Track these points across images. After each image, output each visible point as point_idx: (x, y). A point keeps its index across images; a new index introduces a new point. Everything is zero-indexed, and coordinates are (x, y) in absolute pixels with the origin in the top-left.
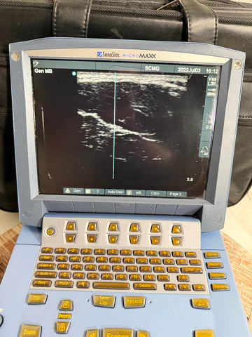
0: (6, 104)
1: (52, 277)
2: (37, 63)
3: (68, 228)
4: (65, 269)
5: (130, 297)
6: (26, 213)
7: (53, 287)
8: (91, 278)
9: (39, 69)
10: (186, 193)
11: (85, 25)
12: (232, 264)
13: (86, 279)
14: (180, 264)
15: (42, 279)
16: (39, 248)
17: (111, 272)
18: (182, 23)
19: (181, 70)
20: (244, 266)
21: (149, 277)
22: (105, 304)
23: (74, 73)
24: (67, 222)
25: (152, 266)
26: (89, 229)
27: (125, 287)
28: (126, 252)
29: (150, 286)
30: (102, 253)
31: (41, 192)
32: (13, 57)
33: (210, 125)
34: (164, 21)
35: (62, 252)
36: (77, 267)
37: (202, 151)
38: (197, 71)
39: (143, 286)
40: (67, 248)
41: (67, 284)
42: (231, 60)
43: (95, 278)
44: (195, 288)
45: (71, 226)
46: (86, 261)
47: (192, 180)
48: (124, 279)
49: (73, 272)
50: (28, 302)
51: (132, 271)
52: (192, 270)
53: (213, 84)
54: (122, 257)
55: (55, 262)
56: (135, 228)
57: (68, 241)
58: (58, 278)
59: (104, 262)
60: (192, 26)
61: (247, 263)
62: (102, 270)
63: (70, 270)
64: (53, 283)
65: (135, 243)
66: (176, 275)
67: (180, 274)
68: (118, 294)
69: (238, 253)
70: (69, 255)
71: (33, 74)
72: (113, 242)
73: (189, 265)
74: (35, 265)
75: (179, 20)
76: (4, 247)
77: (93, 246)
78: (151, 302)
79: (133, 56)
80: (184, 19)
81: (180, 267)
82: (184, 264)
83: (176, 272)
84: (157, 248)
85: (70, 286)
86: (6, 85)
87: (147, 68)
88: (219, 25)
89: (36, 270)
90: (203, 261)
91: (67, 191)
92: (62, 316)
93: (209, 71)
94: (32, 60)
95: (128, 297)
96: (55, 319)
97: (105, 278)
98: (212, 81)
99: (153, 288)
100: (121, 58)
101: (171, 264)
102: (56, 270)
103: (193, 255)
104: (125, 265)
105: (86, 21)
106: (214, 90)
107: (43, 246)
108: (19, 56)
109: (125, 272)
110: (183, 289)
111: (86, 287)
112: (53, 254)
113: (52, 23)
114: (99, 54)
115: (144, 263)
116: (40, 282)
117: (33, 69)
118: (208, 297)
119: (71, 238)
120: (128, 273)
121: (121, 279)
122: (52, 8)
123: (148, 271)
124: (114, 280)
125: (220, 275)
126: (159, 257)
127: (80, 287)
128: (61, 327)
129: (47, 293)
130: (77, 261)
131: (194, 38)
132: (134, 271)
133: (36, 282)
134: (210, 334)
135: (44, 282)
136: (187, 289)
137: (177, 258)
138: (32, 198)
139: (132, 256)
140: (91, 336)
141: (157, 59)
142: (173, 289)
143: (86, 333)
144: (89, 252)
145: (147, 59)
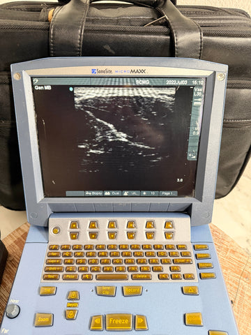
0: (10, 117)
1: (60, 271)
2: (37, 80)
3: (72, 227)
4: (71, 263)
5: (129, 287)
6: (33, 215)
7: (61, 279)
8: (93, 271)
9: (39, 86)
10: (177, 192)
11: (80, 44)
13: (89, 272)
14: (173, 256)
15: (51, 273)
16: (47, 245)
17: (112, 265)
18: (169, 37)
19: (169, 82)
20: (232, 255)
21: (145, 269)
22: (107, 293)
23: (71, 89)
24: (70, 222)
25: (148, 258)
26: (91, 227)
27: (124, 278)
28: (124, 247)
29: (146, 276)
30: (103, 249)
31: (46, 196)
32: (15, 77)
33: (196, 131)
34: (152, 36)
35: (67, 249)
36: (81, 261)
37: (190, 155)
38: (184, 83)
39: (140, 276)
40: (72, 245)
41: (73, 277)
42: (215, 72)
43: (98, 271)
44: (185, 277)
46: (89, 256)
47: (182, 180)
48: (123, 271)
50: (41, 293)
51: (130, 263)
52: (183, 261)
53: (199, 94)
54: (121, 251)
55: (61, 257)
56: (131, 225)
57: (72, 238)
58: (65, 272)
59: (105, 256)
60: (179, 40)
61: (234, 252)
62: (103, 263)
63: (75, 265)
64: (61, 277)
65: (132, 238)
66: (169, 266)
67: (172, 265)
68: (118, 284)
69: (226, 243)
70: (74, 251)
71: (34, 91)
72: (113, 238)
73: (180, 257)
74: (44, 261)
75: (167, 35)
76: (14, 244)
77: (95, 242)
78: (147, 291)
79: (125, 72)
80: (171, 34)
81: (172, 258)
82: (177, 256)
83: (169, 263)
84: (151, 242)
85: (76, 279)
86: (8, 100)
87: (138, 82)
88: (204, 38)
89: (46, 265)
90: (193, 253)
91: (68, 193)
92: (70, 305)
93: (195, 82)
94: (32, 78)
95: (127, 287)
96: (65, 308)
97: (106, 271)
98: (198, 92)
99: (148, 278)
100: (114, 74)
101: (164, 256)
102: (63, 265)
103: (184, 248)
104: (124, 258)
105: (80, 40)
106: (200, 100)
107: (50, 243)
108: (21, 75)
109: (124, 265)
110: (175, 279)
111: (90, 279)
112: (60, 251)
113: (48, 40)
115: (141, 256)
116: (50, 276)
117: (33, 86)
118: (197, 285)
119: (74, 235)
120: (127, 266)
121: (120, 271)
122: (48, 29)
123: (144, 263)
124: (114, 272)
125: (208, 265)
126: (153, 250)
127: (85, 279)
128: (70, 315)
129: (56, 285)
130: (81, 256)
131: (181, 52)
132: (132, 263)
133: (46, 276)
134: (199, 316)
135: (53, 277)
136: (178, 278)
137: (169, 251)
138: (38, 202)
139: (130, 250)
140: (96, 321)
141: (146, 74)
142: (166, 279)
143: (91, 319)
144: (91, 248)
145: (137, 74)
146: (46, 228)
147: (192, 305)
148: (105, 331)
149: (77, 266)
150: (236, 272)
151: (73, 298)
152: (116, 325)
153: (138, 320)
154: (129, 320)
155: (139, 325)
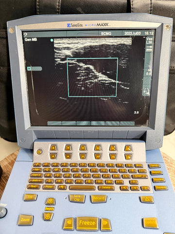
0: (6, 65)
1: (41, 182)
2: (26, 34)
3: (51, 149)
4: (50, 177)
6: (22, 140)
7: (41, 189)
8: (67, 183)
9: (28, 38)
10: (134, 122)
11: (59, 6)
12: (170, 174)
13: (64, 184)
14: (131, 172)
15: (33, 184)
16: (32, 164)
17: (82, 178)
18: (126, 1)
19: (127, 33)
21: (110, 182)
22: (78, 200)
23: (52, 40)
24: (50, 145)
25: (111, 174)
26: (66, 149)
27: (92, 189)
28: (92, 165)
29: (110, 188)
30: (75, 166)
31: (32, 125)
32: (10, 31)
33: (149, 72)
35: (47, 166)
36: (58, 175)
37: (144, 92)
38: (138, 33)
39: (105, 188)
40: (51, 163)
41: (51, 187)
42: (162, 24)
43: (71, 183)
44: (142, 189)
45: (54, 148)
46: (64, 171)
47: (138, 112)
48: (91, 183)
50: (24, 199)
51: (97, 177)
52: (140, 176)
54: (90, 168)
55: (42, 172)
56: (98, 148)
57: (52, 158)
58: (44, 184)
59: (77, 171)
60: (134, 2)
62: (76, 177)
63: (53, 178)
64: (41, 187)
65: (98, 158)
66: (129, 180)
67: (131, 179)
68: (87, 193)
70: (52, 168)
71: (24, 42)
72: (83, 158)
73: (138, 173)
74: (29, 175)
76: (8, 165)
77: (69, 161)
78: (111, 199)
79: (93, 25)
81: (131, 174)
82: (136, 172)
83: (128, 178)
84: (114, 162)
85: (53, 189)
86: (6, 50)
87: (103, 33)
88: (153, 1)
89: (30, 178)
90: (148, 170)
91: (49, 123)
92: (48, 209)
93: (147, 33)
94: (23, 32)
95: (94, 195)
96: (43, 211)
97: (78, 183)
98: (149, 41)
99: (112, 189)
100: (84, 27)
101: (124, 172)
102: (43, 178)
103: (141, 166)
104: (92, 174)
105: (59, 3)
106: (151, 47)
107: (34, 162)
108: (14, 29)
109: (92, 178)
110: (134, 190)
111: (64, 189)
112: (42, 167)
113: (36, 6)
114: (68, 25)
115: (105, 172)
116: (32, 186)
117: (23, 39)
118: (152, 195)
119: (53, 156)
120: (94, 179)
121: (89, 183)
123: (108, 177)
124: (84, 184)
125: (160, 180)
126: (116, 168)
127: (61, 189)
128: (47, 216)
129: (37, 193)
130: (58, 171)
131: (135, 11)
132: (98, 177)
133: (29, 186)
134: (155, 221)
135: (35, 186)
136: (137, 190)
137: (129, 169)
138: (26, 129)
139: (97, 167)
140: (68, 222)
141: (109, 27)
142: (126, 190)
143: (64, 220)
144: (66, 165)
145: (102, 27)
146: (31, 151)
147: (148, 211)
148: (75, 231)
149: (55, 179)
151: (50, 203)
152: (84, 226)
153: (104, 223)
154: (96, 222)
155: (104, 226)
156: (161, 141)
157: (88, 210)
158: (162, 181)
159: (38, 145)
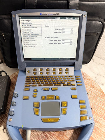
0: (11, 31)
1: (31, 84)
3: (34, 71)
4: (34, 81)
5: (53, 88)
6: (20, 67)
7: (31, 86)
8: (42, 84)
11: (36, 4)
15: (28, 84)
16: (26, 77)
17: (48, 82)
18: (67, 2)
19: (67, 18)
20: (89, 81)
21: (59, 83)
22: (47, 90)
24: (33, 69)
25: (60, 80)
26: (40, 70)
27: (52, 85)
28: (52, 77)
30: (45, 77)
31: (25, 60)
32: (13, 16)
34: (61, 1)
35: (33, 77)
38: (72, 18)
39: (57, 85)
42: (83, 14)
43: (43, 83)
44: (72, 85)
46: (40, 79)
49: (36, 82)
50: (24, 90)
55: (31, 80)
56: (54, 70)
57: (34, 74)
59: (46, 79)
60: (70, 3)
61: (90, 80)
62: (45, 81)
65: (54, 74)
67: (68, 81)
68: (50, 87)
69: (87, 77)
70: (35, 78)
72: (48, 74)
74: (25, 81)
75: (66, 1)
77: (42, 75)
78: (59, 89)
79: (52, 14)
82: (70, 79)
83: (67, 81)
84: (61, 75)
85: (36, 86)
86: (11, 25)
87: (56, 18)
88: (79, 2)
90: (75, 78)
94: (19, 17)
96: (33, 94)
97: (46, 83)
99: (60, 85)
100: (48, 15)
101: (65, 79)
102: (31, 82)
103: (72, 77)
104: (52, 80)
107: (27, 76)
108: (15, 16)
110: (69, 85)
111: (41, 86)
112: (30, 78)
114: (41, 14)
115: (57, 79)
118: (76, 87)
119: (35, 73)
120: (53, 82)
123: (58, 81)
124: (49, 84)
126: (62, 77)
127: (39, 86)
128: (35, 96)
129: (29, 88)
130: (37, 79)
131: (71, 7)
132: (55, 81)
133: (26, 86)
134: (76, 96)
136: (70, 85)
137: (67, 78)
138: (22, 62)
139: (54, 78)
141: (59, 15)
142: (66, 85)
143: (42, 97)
144: (41, 77)
145: (56, 15)
146: (25, 71)
147: (74, 93)
148: (46, 100)
150: (90, 86)
151: (35, 91)
152: (49, 98)
154: (54, 97)
155: (57, 98)
156: (81, 66)
157: (50, 93)
158: (80, 82)
159: (28, 69)
